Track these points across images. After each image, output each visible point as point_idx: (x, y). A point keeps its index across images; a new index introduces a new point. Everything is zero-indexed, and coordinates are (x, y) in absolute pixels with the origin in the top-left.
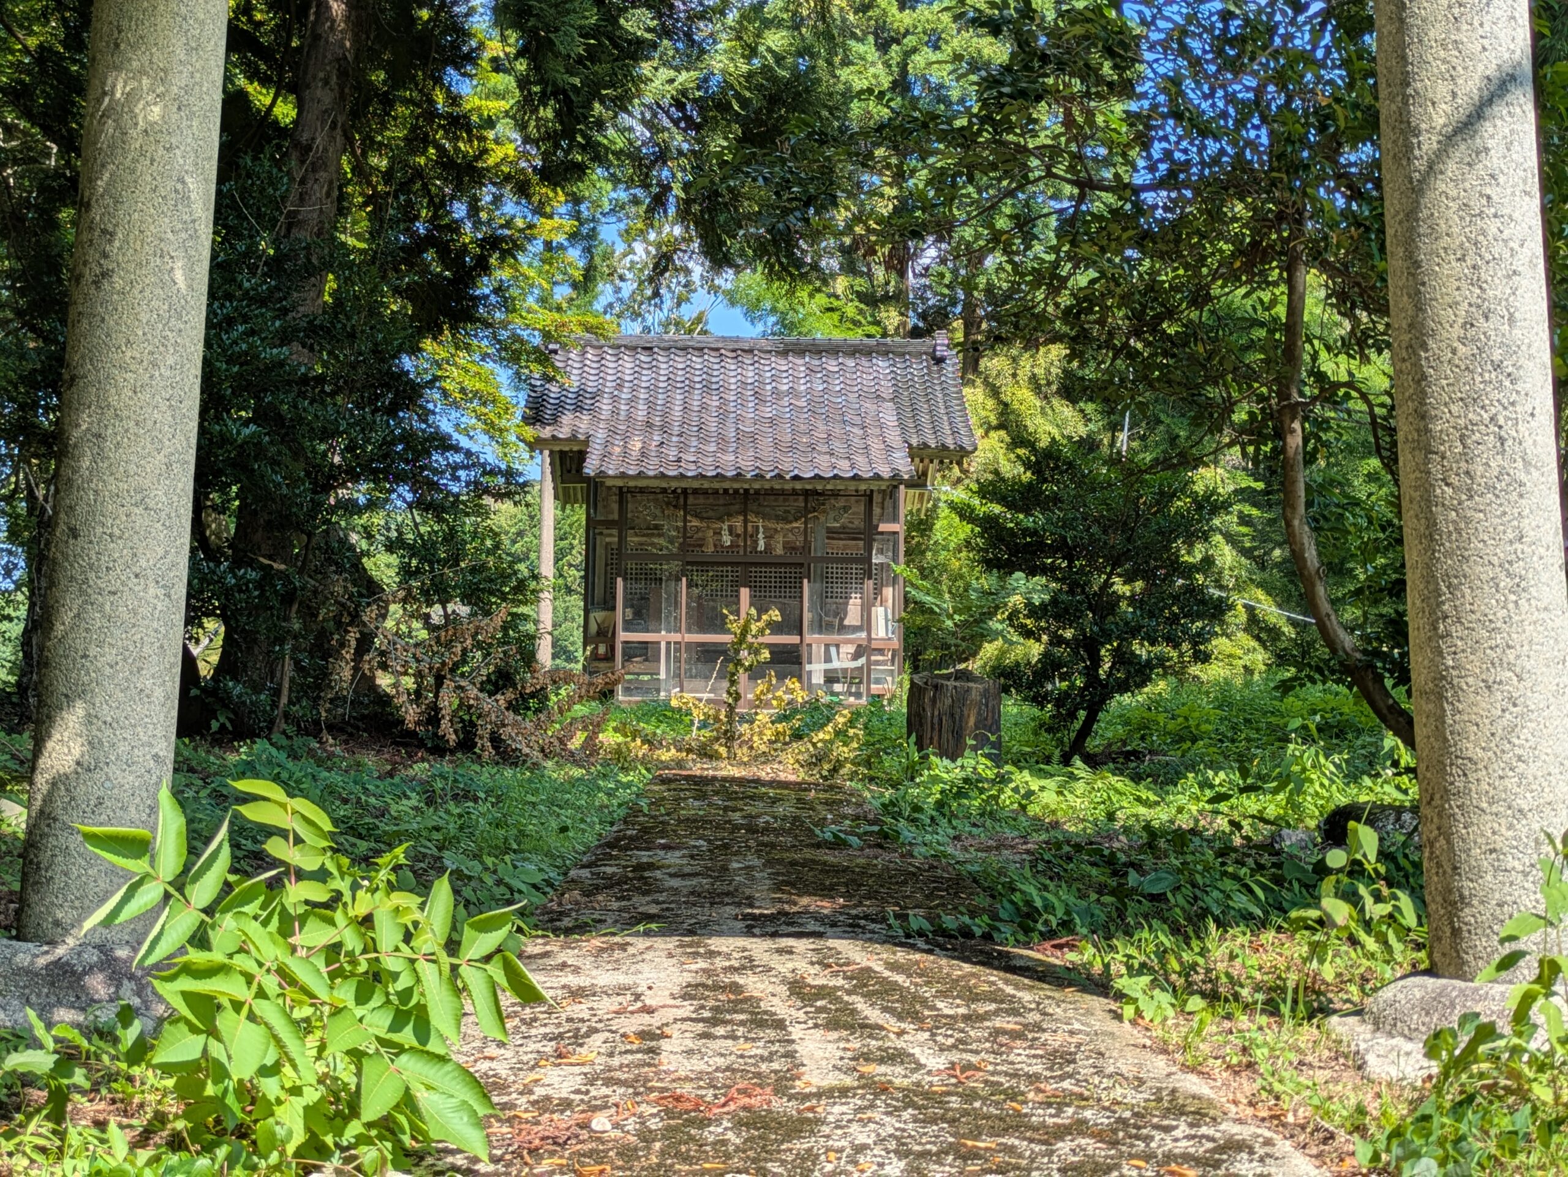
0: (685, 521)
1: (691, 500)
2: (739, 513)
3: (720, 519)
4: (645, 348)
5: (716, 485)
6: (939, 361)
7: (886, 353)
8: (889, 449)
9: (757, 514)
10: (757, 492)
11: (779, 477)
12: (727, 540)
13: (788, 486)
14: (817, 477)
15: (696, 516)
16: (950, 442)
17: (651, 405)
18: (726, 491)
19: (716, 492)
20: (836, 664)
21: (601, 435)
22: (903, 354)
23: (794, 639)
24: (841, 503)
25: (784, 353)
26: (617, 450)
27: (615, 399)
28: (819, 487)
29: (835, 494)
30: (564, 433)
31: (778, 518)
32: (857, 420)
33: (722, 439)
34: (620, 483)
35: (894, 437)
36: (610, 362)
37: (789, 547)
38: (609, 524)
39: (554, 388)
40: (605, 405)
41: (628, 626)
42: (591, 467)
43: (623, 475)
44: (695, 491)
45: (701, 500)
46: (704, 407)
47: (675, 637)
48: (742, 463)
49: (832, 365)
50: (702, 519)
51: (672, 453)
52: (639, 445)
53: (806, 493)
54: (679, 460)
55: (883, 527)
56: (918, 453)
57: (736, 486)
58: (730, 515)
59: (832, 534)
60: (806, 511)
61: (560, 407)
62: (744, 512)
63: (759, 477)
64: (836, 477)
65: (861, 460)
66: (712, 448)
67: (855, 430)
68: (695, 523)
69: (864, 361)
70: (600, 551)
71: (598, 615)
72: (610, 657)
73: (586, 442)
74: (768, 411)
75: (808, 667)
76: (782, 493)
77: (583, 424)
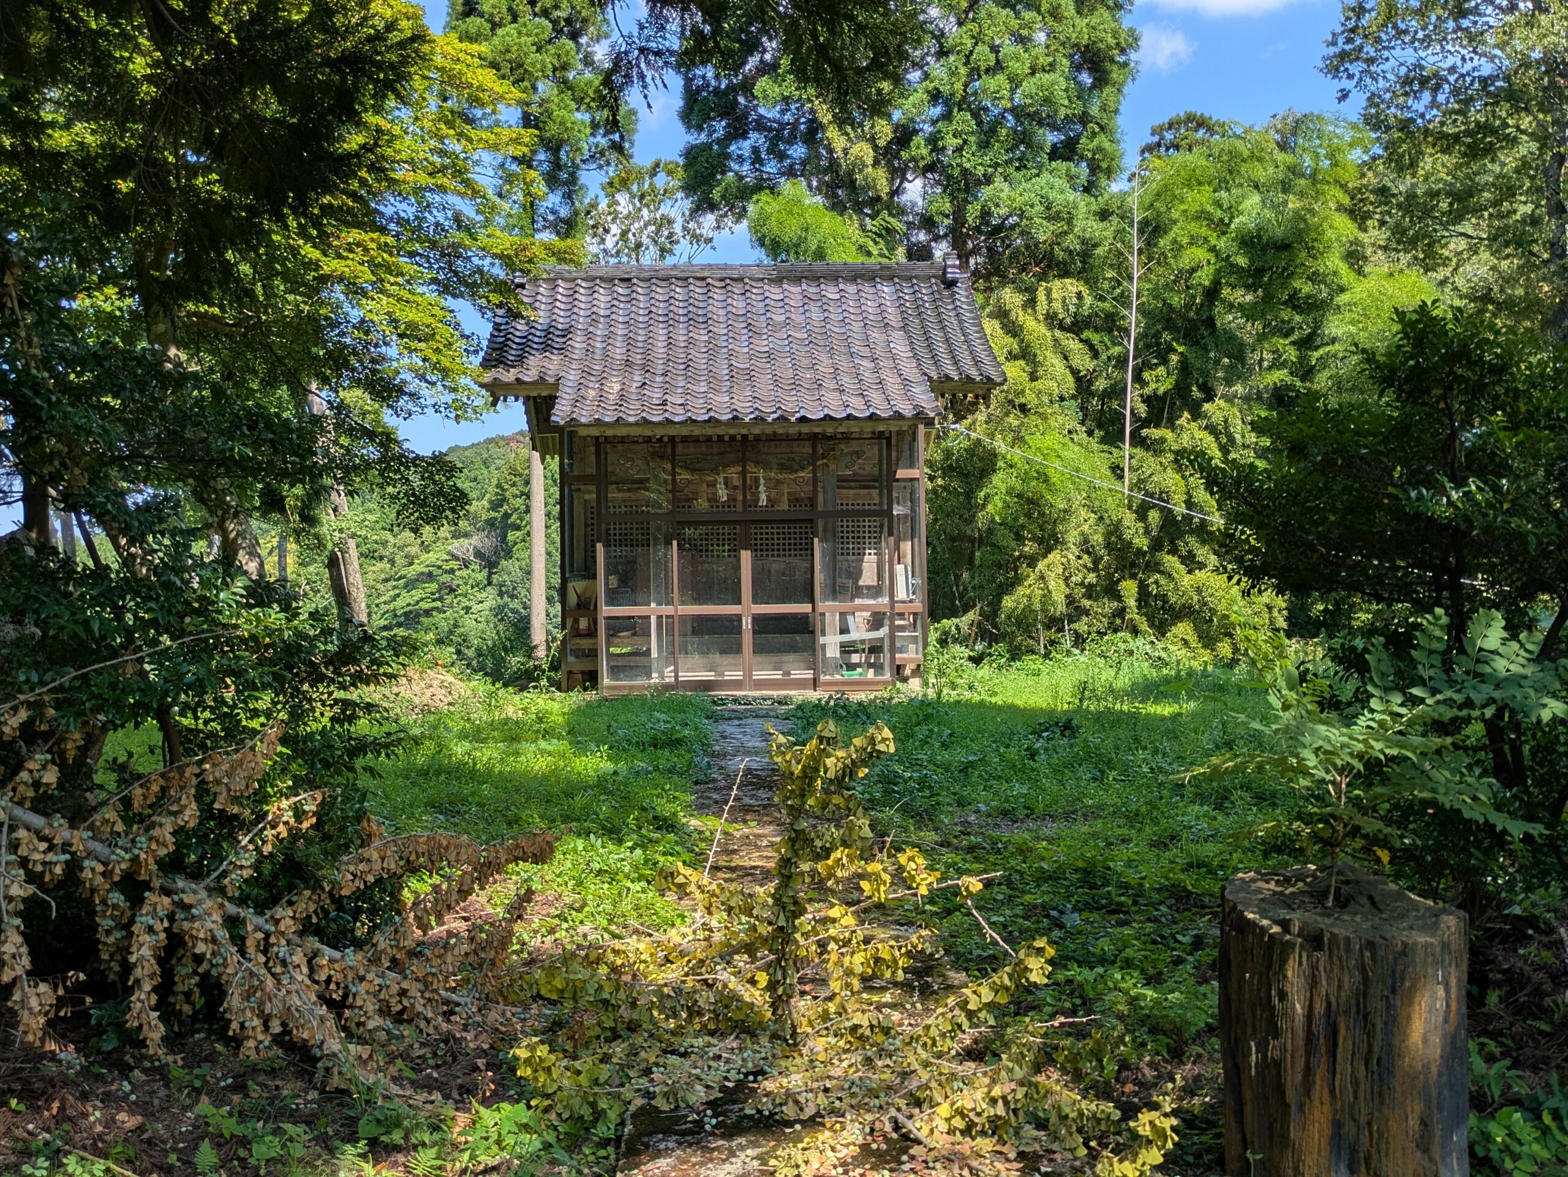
0: (674, 474)
1: (680, 449)
2: (735, 463)
3: (715, 471)
4: (622, 280)
5: (709, 431)
6: (951, 284)
7: (891, 278)
8: (906, 383)
9: (757, 463)
10: (757, 438)
11: (782, 419)
12: (723, 494)
13: (792, 431)
14: (827, 417)
15: (686, 468)
16: (974, 373)
17: (629, 341)
18: (720, 438)
19: (709, 439)
20: (854, 636)
21: (572, 377)
22: (910, 279)
23: (806, 608)
24: (854, 446)
25: (778, 281)
26: (592, 393)
27: (589, 336)
28: (830, 430)
29: (847, 437)
30: (530, 376)
31: (782, 468)
32: (866, 352)
33: (712, 378)
34: (595, 432)
35: (910, 369)
36: (582, 295)
37: (794, 500)
38: (586, 479)
39: (521, 326)
40: (578, 343)
41: (613, 598)
42: (560, 413)
43: (599, 423)
44: (685, 439)
45: (692, 449)
46: (690, 342)
47: (667, 610)
48: (738, 405)
49: (831, 292)
50: (693, 471)
51: (656, 395)
52: (617, 387)
53: (814, 438)
54: (664, 403)
55: (901, 473)
56: (940, 386)
57: (732, 431)
58: (726, 465)
59: (844, 482)
60: (814, 457)
61: (525, 346)
62: (743, 461)
63: (759, 420)
64: (849, 417)
65: (876, 397)
66: (702, 388)
67: (865, 363)
68: (685, 476)
69: (867, 288)
70: (578, 509)
71: (577, 586)
72: (592, 633)
73: (556, 386)
74: (762, 345)
75: (822, 640)
76: (788, 439)
77: (553, 364)
